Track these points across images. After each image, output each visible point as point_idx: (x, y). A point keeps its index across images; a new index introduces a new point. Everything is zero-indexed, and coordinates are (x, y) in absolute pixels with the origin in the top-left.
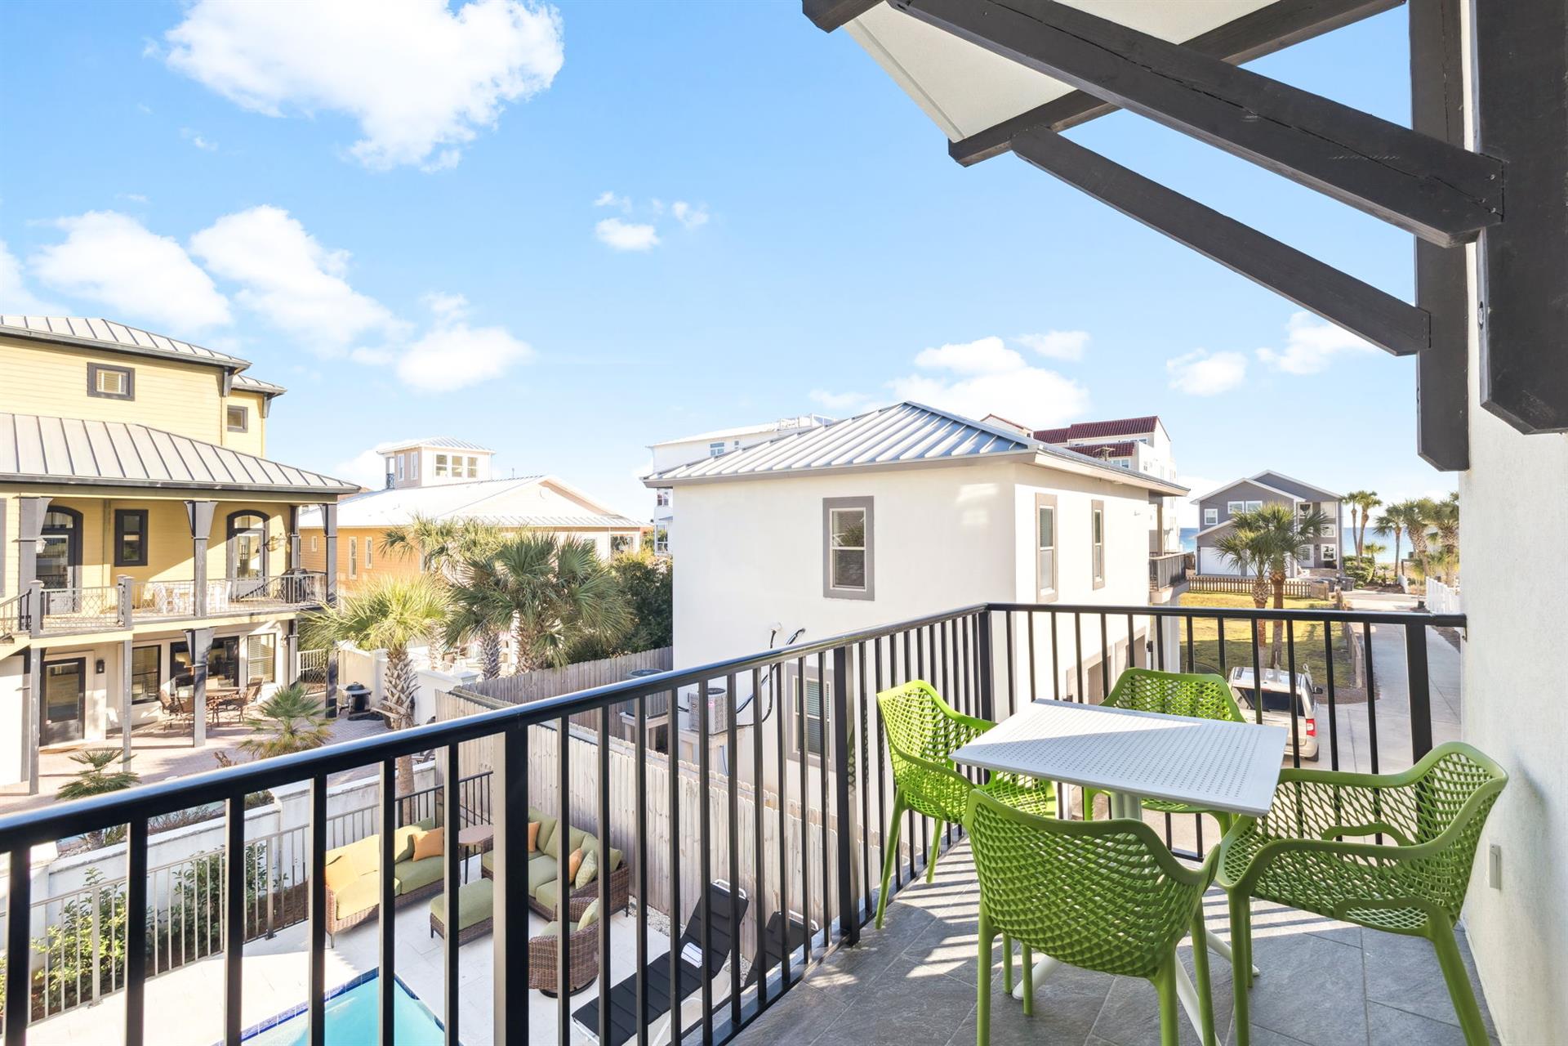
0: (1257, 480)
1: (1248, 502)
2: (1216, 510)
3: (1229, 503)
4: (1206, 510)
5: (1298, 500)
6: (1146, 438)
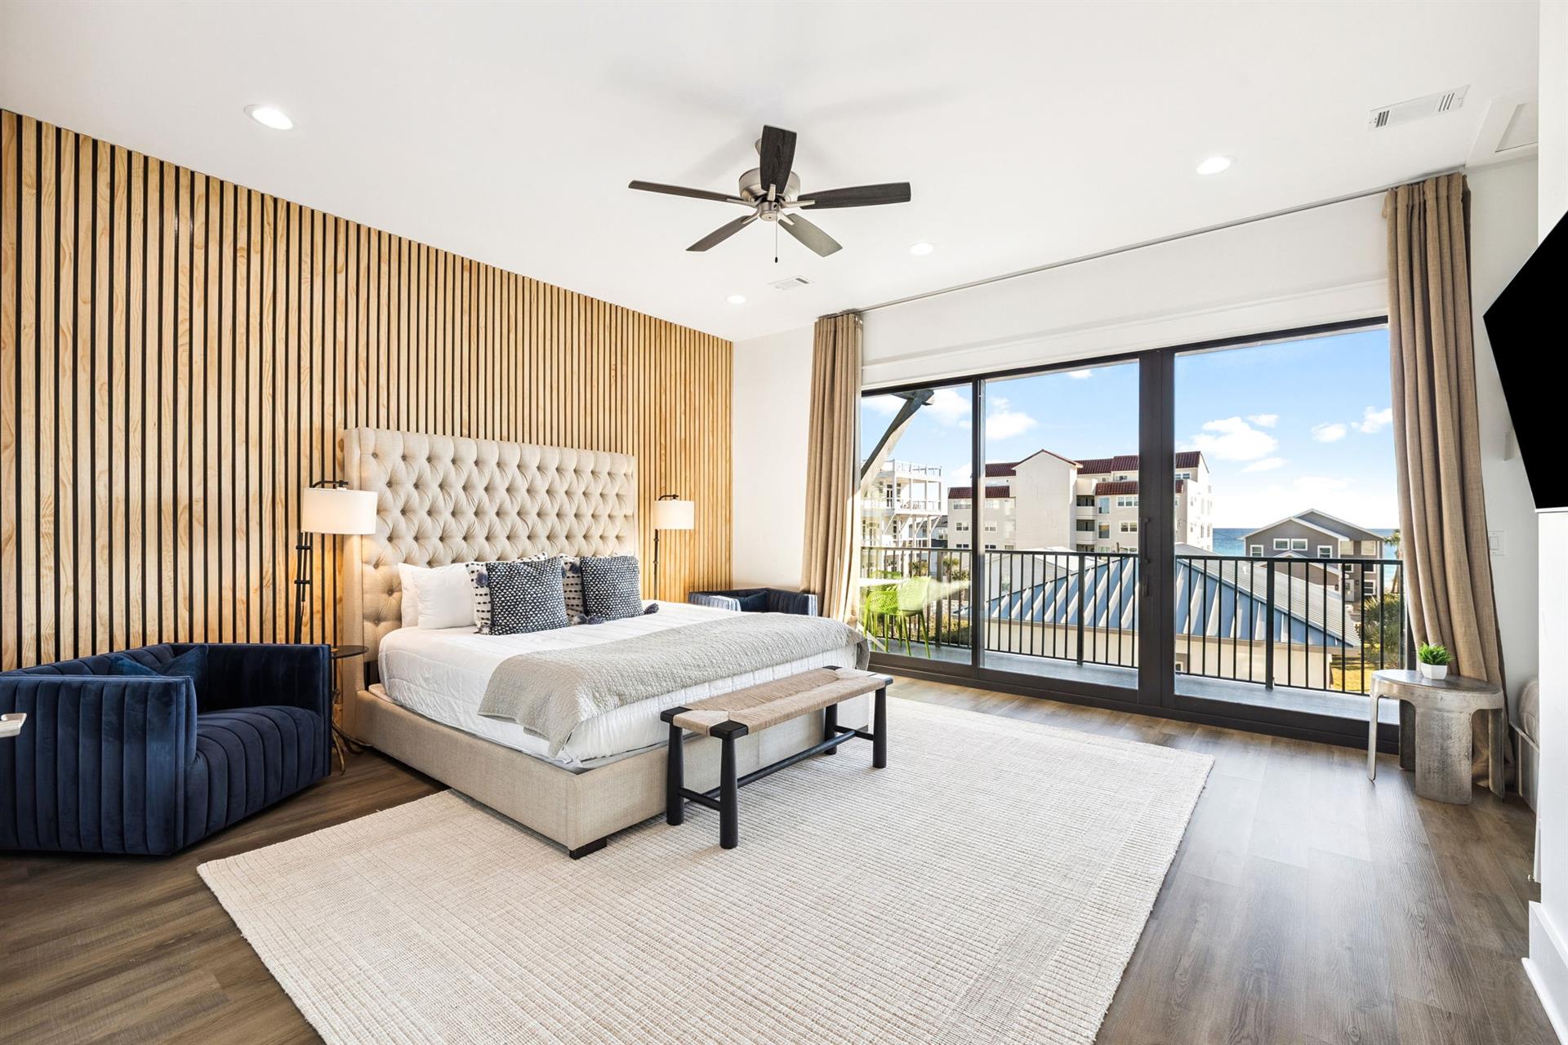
0: (1300, 518)
1: (1293, 540)
2: (1262, 546)
3: (1275, 540)
4: (1252, 546)
5: (1342, 539)
6: (1190, 473)
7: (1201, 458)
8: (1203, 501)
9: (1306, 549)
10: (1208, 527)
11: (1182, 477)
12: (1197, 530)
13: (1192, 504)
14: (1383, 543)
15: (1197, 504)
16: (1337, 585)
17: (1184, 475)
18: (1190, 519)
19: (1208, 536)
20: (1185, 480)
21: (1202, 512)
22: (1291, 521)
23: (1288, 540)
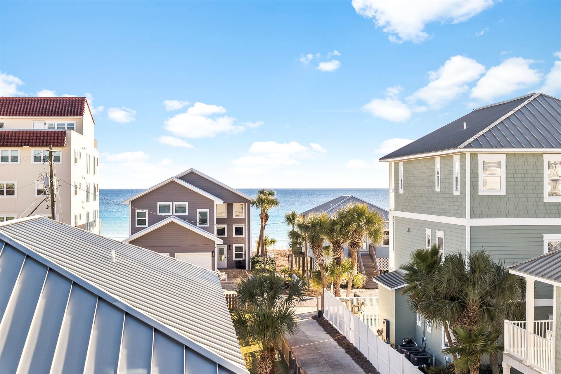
0: (182, 178)
1: (175, 203)
2: (146, 211)
3: (159, 203)
4: (137, 211)
5: (218, 201)
6: (75, 123)
7: (86, 104)
8: (88, 156)
9: (187, 214)
10: (95, 189)
11: (66, 127)
12: (82, 194)
13: (76, 161)
14: (251, 205)
15: (82, 162)
16: (213, 252)
17: (68, 125)
18: (75, 179)
19: (95, 199)
20: (68, 132)
21: (88, 171)
22: (173, 182)
23: (170, 203)
